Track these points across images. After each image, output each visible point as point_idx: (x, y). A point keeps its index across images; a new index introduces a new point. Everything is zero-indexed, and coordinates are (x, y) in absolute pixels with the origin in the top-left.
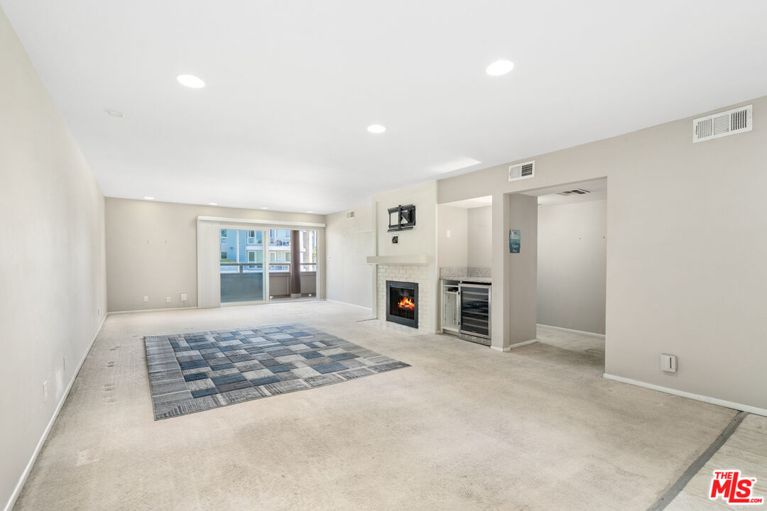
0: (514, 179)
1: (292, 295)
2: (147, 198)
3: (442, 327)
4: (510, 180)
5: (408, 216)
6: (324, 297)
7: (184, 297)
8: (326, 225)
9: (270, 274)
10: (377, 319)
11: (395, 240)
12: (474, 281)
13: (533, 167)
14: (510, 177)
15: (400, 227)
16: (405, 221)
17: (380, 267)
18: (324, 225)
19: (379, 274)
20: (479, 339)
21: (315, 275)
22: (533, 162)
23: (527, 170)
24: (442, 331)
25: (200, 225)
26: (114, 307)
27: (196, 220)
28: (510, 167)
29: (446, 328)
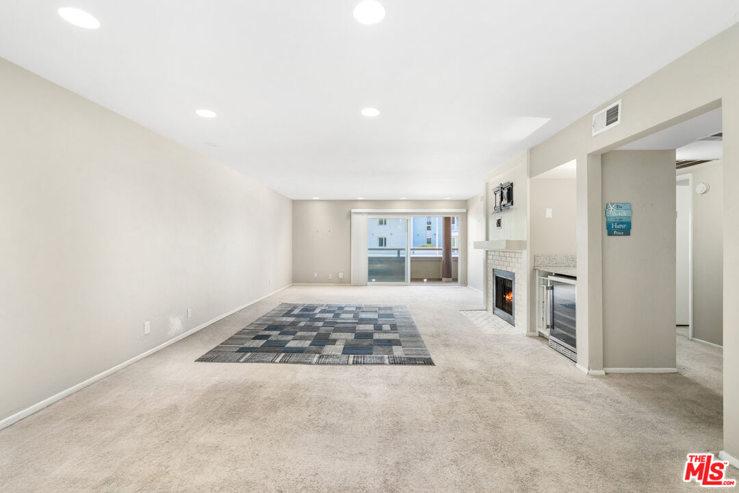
0: (598, 133)
1: (443, 279)
2: (315, 198)
3: (538, 329)
4: (594, 134)
5: (507, 194)
6: (465, 283)
7: (341, 275)
8: (467, 210)
9: (411, 258)
10: (486, 310)
11: (499, 223)
12: (563, 274)
13: (620, 108)
14: (593, 130)
15: (501, 208)
16: (505, 202)
17: (489, 253)
18: (464, 211)
19: (489, 261)
20: (567, 351)
21: (457, 261)
22: (619, 102)
23: (612, 115)
24: (537, 335)
25: (354, 217)
26: (297, 279)
27: (350, 213)
28: (595, 116)
29: (542, 331)
